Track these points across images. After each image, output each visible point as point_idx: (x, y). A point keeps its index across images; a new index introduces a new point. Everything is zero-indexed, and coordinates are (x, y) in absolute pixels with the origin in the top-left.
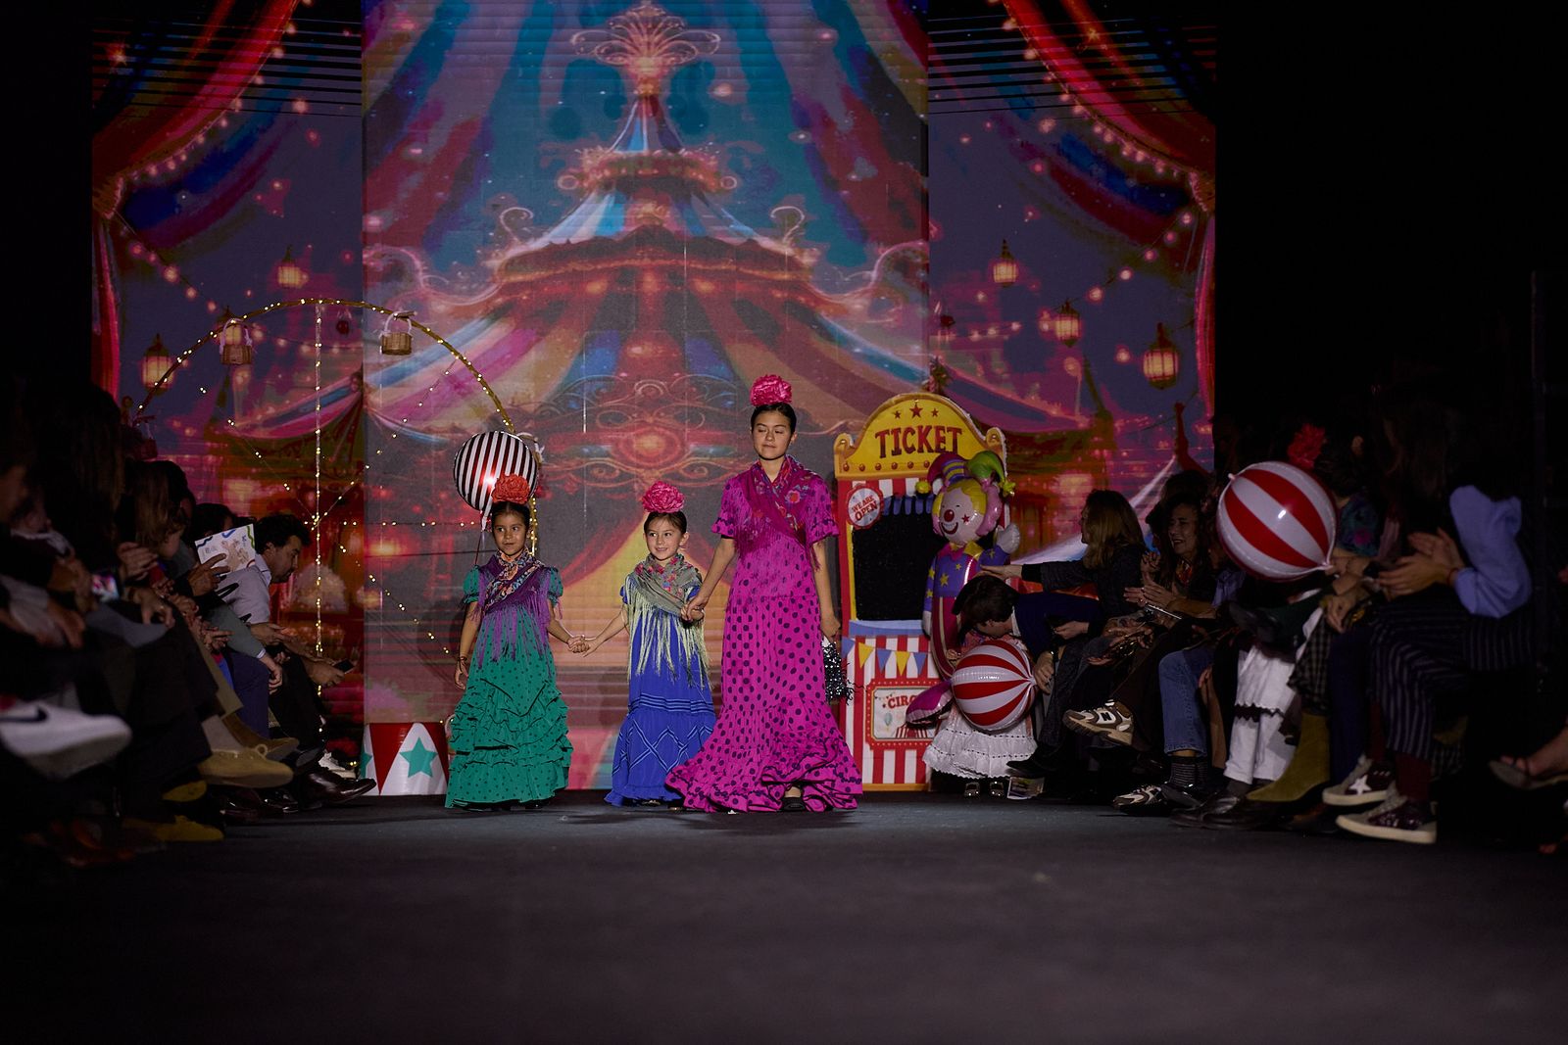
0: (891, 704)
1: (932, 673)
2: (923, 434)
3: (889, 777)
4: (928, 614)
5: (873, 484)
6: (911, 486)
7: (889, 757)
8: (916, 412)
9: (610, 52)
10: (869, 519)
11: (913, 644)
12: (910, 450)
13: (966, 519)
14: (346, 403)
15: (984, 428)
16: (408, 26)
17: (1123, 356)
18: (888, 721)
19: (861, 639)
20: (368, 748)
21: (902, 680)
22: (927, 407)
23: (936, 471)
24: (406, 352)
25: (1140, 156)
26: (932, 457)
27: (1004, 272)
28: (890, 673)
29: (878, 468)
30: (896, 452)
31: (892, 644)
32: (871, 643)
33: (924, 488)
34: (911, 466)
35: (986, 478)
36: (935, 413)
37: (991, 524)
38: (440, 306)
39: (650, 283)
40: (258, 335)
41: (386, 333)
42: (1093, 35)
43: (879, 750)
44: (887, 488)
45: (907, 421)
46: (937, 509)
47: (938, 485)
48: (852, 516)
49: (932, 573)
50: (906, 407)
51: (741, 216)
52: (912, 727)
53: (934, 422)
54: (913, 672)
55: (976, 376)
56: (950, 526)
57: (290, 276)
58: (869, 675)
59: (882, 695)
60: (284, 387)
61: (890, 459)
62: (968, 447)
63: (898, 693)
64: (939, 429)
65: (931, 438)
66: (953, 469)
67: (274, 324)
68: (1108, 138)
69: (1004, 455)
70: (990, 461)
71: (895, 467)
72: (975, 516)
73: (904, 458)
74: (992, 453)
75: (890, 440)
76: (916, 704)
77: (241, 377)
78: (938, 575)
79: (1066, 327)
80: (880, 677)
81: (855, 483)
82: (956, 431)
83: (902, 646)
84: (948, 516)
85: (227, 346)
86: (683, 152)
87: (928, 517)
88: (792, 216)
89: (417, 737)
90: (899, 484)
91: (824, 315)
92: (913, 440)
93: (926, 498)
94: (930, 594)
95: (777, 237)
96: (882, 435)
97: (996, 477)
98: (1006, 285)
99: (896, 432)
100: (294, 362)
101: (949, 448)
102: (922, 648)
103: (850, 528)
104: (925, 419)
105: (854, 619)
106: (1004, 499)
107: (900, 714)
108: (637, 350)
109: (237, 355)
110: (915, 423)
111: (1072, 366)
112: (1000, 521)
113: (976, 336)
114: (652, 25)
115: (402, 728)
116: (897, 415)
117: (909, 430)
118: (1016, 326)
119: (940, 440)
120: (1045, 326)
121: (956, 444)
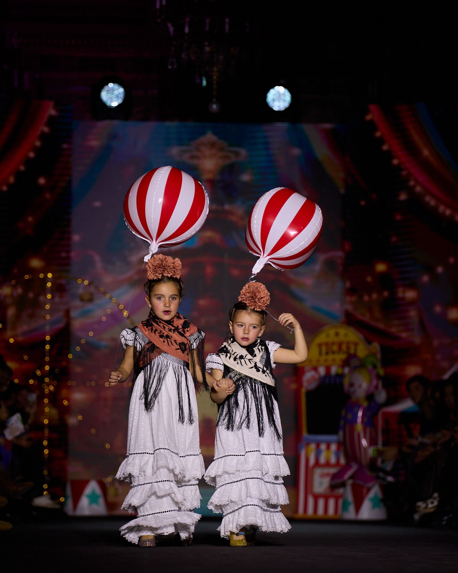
0: (323, 475)
1: (343, 461)
2: (340, 345)
3: (321, 511)
4: (341, 433)
5: (315, 369)
6: (334, 370)
7: (321, 503)
8: (337, 334)
9: (193, 157)
10: (313, 386)
11: (334, 447)
12: (334, 352)
13: (360, 386)
14: (61, 325)
15: (369, 342)
16: (95, 143)
17: (438, 309)
18: (321, 484)
19: (308, 444)
20: (69, 492)
21: (328, 464)
22: (342, 331)
23: (346, 363)
24: (91, 300)
25: (448, 212)
26: (343, 356)
27: (381, 267)
28: (322, 460)
29: (318, 361)
30: (327, 353)
31: (323, 447)
32: (313, 446)
33: (340, 371)
34: (334, 360)
35: (370, 367)
36: (346, 335)
38: (108, 279)
39: (209, 270)
40: (20, 291)
41: (81, 291)
42: (426, 152)
43: (316, 498)
44: (322, 371)
45: (332, 338)
46: (346, 382)
47: (346, 370)
48: (305, 384)
49: (343, 413)
50: (332, 332)
52: (333, 487)
53: (346, 339)
54: (333, 460)
55: (366, 318)
56: (352, 390)
57: (36, 263)
58: (312, 461)
59: (318, 472)
60: (32, 316)
61: (324, 357)
62: (362, 351)
63: (326, 470)
64: (348, 343)
65: (344, 347)
66: (354, 362)
67: (27, 286)
68: (433, 203)
69: (379, 356)
70: (372, 359)
71: (326, 360)
72: (365, 385)
73: (330, 357)
74: (373, 354)
75: (324, 349)
76: (334, 477)
77: (11, 312)
78: (346, 414)
79: (410, 295)
80: (317, 464)
81: (307, 368)
82: (356, 344)
83: (328, 447)
84: (351, 385)
85: (5, 297)
86: (227, 207)
87: (341, 385)
89: (93, 487)
90: (328, 369)
91: (294, 288)
92: (335, 348)
93: (340, 376)
94: (342, 423)
96: (320, 345)
97: (375, 367)
98: (382, 274)
99: (327, 344)
100: (37, 305)
101: (352, 351)
102: (338, 449)
103: (303, 391)
104: (341, 338)
105: (305, 434)
106: (378, 377)
107: (326, 481)
108: (202, 302)
109: (9, 301)
110: (336, 340)
111: (413, 313)
112: (377, 387)
113: (366, 298)
114: (213, 145)
115: (85, 483)
116: (328, 335)
117: (333, 343)
118: (386, 294)
119: (348, 348)
120: (400, 294)
121: (356, 350)
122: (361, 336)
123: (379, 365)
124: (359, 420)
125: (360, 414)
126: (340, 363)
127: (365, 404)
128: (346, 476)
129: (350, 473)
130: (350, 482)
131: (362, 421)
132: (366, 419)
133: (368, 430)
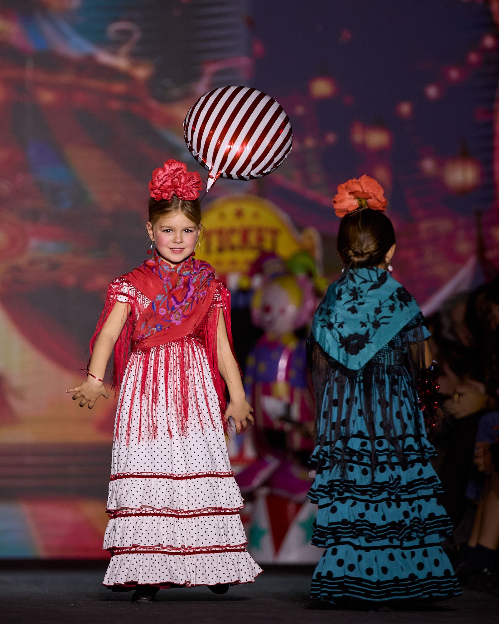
2: (245, 234)
6: (234, 281)
8: (239, 214)
12: (233, 248)
13: (283, 311)
15: (300, 227)
17: (428, 165)
22: (249, 209)
23: (256, 268)
26: (251, 255)
27: (322, 88)
30: (221, 250)
33: (245, 283)
34: (233, 263)
35: (301, 274)
36: (256, 215)
37: (305, 317)
45: (230, 222)
46: (256, 303)
47: (257, 281)
49: (251, 361)
50: (230, 209)
51: (82, 32)
53: (256, 223)
56: (268, 318)
61: (214, 256)
62: (286, 246)
64: (260, 230)
65: (253, 238)
66: (271, 266)
69: (318, 254)
70: (305, 260)
71: (218, 263)
72: (291, 309)
73: (227, 256)
74: (307, 252)
75: (215, 242)
78: (257, 362)
79: (377, 139)
82: (275, 232)
84: (267, 309)
88: (127, 34)
92: (236, 239)
93: (246, 293)
94: (248, 380)
95: (114, 53)
96: (207, 235)
97: (310, 274)
98: (324, 101)
99: (220, 232)
101: (267, 245)
104: (248, 221)
110: (237, 224)
116: (222, 216)
117: (232, 231)
118: (331, 138)
119: (260, 239)
120: (358, 137)
121: (274, 243)
122: (284, 216)
123: (318, 272)
124: (281, 374)
125: (283, 363)
126: (245, 268)
127: (292, 345)
128: (257, 482)
129: (263, 475)
130: (264, 492)
131: (287, 378)
132: (293, 373)
133: (297, 394)
